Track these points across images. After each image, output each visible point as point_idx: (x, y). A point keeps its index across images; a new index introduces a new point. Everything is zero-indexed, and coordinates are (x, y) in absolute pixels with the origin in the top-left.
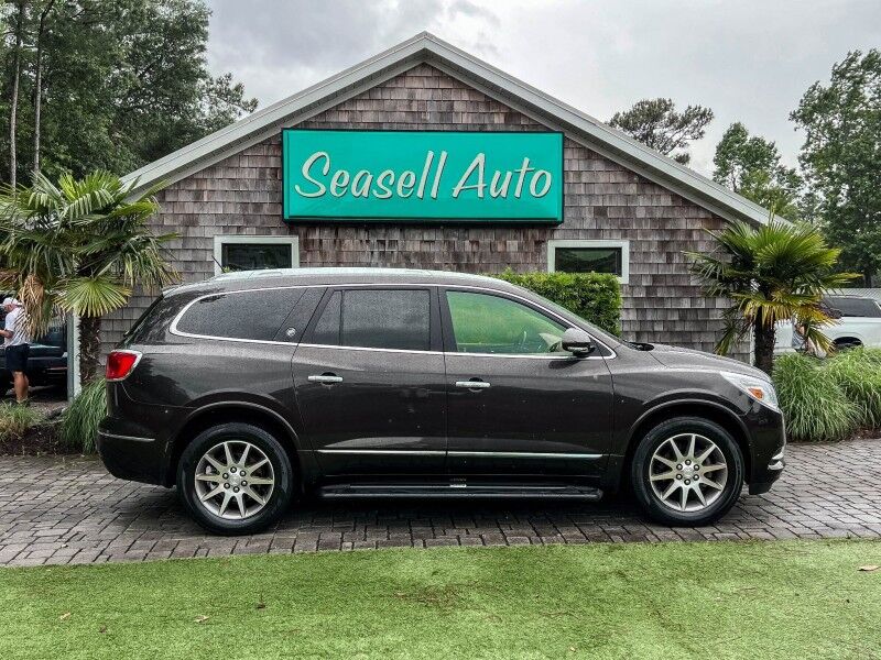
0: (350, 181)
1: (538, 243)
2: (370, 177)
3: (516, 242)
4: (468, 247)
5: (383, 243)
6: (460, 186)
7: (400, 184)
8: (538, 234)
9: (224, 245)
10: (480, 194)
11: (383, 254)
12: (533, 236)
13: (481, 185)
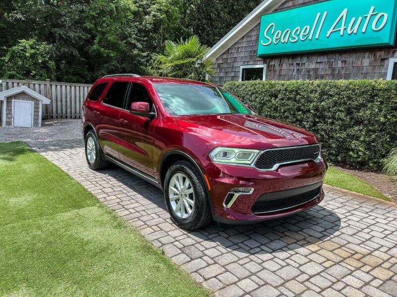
0: (281, 35)
1: (383, 60)
2: (289, 32)
3: (368, 60)
4: (340, 64)
5: (298, 64)
6: (331, 30)
7: (302, 33)
8: (382, 54)
9: (243, 70)
10: (341, 33)
11: (298, 70)
12: (380, 56)
13: (343, 28)
